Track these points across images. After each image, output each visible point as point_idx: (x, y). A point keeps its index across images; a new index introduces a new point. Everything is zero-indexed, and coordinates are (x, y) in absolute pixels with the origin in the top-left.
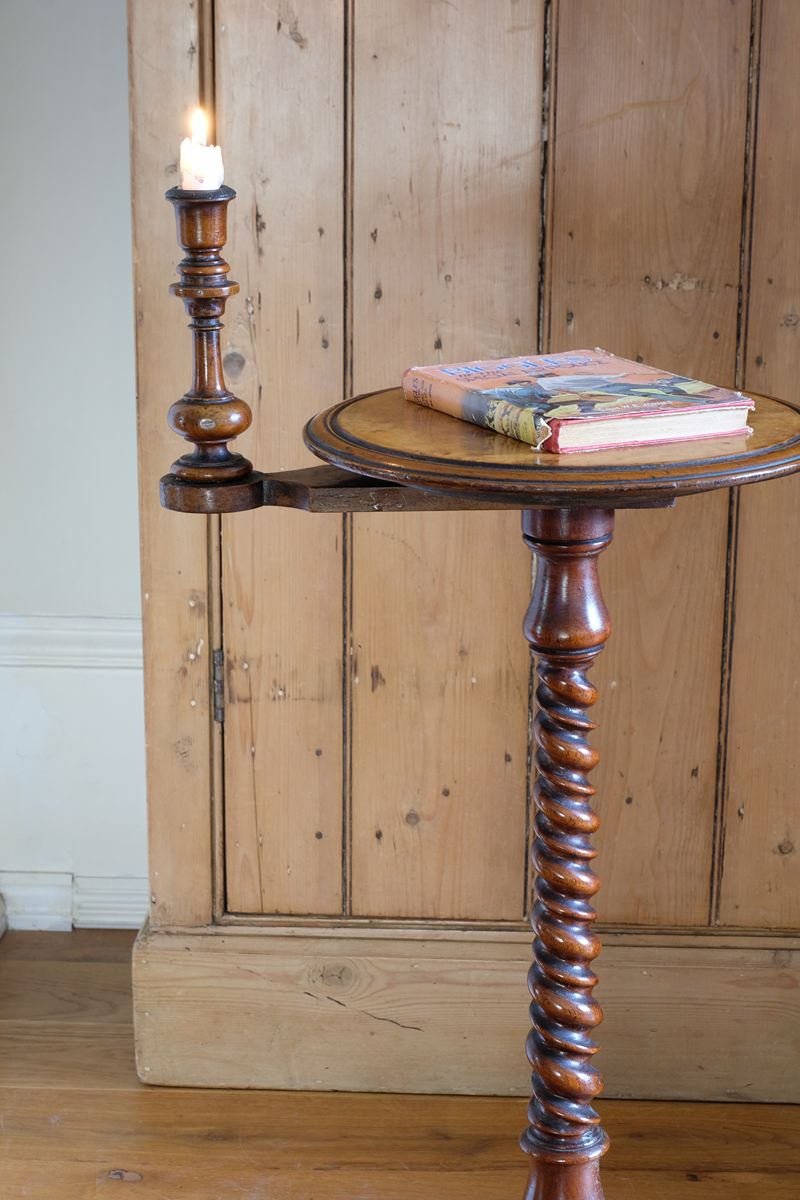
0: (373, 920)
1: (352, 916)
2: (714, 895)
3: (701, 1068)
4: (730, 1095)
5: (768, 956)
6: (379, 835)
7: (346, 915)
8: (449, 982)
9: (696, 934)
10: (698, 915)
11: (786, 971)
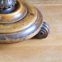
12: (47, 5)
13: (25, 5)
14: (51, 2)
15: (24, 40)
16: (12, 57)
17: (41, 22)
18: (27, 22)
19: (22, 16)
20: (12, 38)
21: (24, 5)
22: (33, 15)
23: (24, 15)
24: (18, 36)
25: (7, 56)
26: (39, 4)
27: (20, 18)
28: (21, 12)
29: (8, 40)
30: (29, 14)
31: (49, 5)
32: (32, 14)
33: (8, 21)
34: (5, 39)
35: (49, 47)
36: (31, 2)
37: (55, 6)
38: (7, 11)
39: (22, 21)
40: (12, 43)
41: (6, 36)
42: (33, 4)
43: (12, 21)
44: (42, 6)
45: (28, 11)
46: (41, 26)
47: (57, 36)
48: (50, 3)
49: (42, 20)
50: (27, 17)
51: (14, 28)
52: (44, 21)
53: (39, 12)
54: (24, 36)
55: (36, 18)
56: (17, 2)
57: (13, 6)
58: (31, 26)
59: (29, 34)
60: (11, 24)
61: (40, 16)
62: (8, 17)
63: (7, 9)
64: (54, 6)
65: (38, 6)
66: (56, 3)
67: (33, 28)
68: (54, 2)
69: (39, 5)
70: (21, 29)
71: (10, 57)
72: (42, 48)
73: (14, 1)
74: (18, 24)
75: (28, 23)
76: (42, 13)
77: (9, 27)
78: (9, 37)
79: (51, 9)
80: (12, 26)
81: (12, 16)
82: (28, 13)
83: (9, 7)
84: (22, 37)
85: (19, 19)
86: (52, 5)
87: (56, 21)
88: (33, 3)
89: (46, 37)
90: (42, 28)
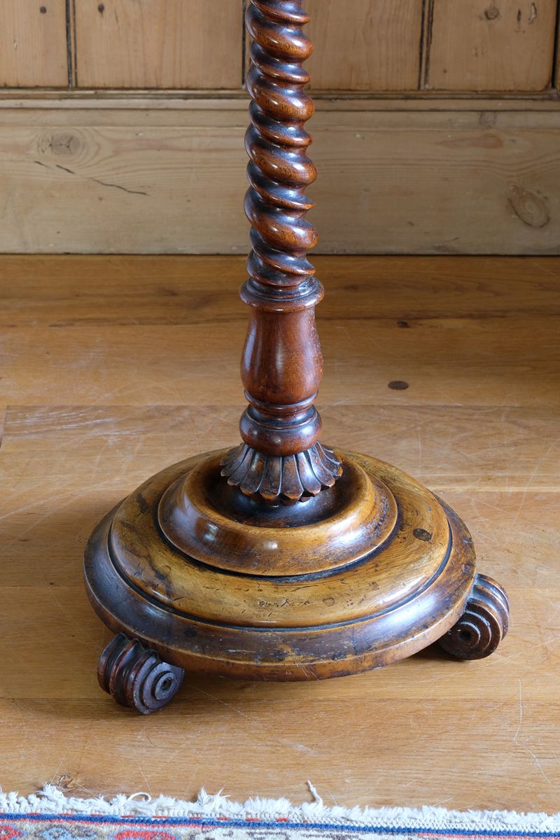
0: (99, 91)
1: (77, 88)
2: (423, 61)
3: (411, 224)
4: (438, 248)
5: (474, 117)
6: (101, 9)
7: (72, 86)
8: (173, 149)
9: (407, 98)
10: (408, 80)
11: (492, 131)
12: (497, 490)
13: (386, 484)
14: (517, 474)
15: (378, 662)
16: (312, 747)
17: (467, 577)
18: (396, 571)
19: (369, 541)
20: (318, 654)
21: (381, 487)
22: (428, 539)
23: (379, 537)
24: (347, 644)
25: (285, 741)
26: (458, 481)
27: (360, 552)
28: (365, 522)
29: (293, 660)
30: (407, 532)
31: (512, 489)
32: (420, 534)
33: (298, 562)
34: (280, 656)
35: (505, 704)
36: (418, 474)
37: (536, 494)
38: (296, 516)
39: (370, 564)
40: (316, 676)
41: (286, 640)
42: (427, 482)
43: (319, 563)
44: (473, 493)
45: (400, 516)
46: (468, 594)
47: (545, 648)
48: (512, 478)
49: (470, 564)
50: (395, 549)
51: (329, 600)
52: (480, 568)
53: (457, 525)
54: (377, 644)
55: (439, 553)
56: (348, 469)
57: (324, 488)
58: (414, 594)
59: (405, 633)
60: (311, 578)
61: (463, 542)
62: (298, 543)
63: (294, 502)
64: (532, 496)
65: (455, 493)
66: (541, 483)
67: (425, 605)
68: (533, 474)
69: (459, 489)
70: (365, 608)
71: (301, 747)
72: (469, 705)
73: (331, 466)
74: (351, 582)
75: (399, 577)
76: (474, 531)
77: (303, 593)
78: (302, 645)
79: (515, 509)
80: (320, 588)
81: (319, 542)
82: (400, 525)
83: (307, 494)
84: (369, 648)
85: (352, 553)
86: (525, 489)
87: (544, 572)
88: (428, 476)
89: (488, 653)
90: (471, 606)
